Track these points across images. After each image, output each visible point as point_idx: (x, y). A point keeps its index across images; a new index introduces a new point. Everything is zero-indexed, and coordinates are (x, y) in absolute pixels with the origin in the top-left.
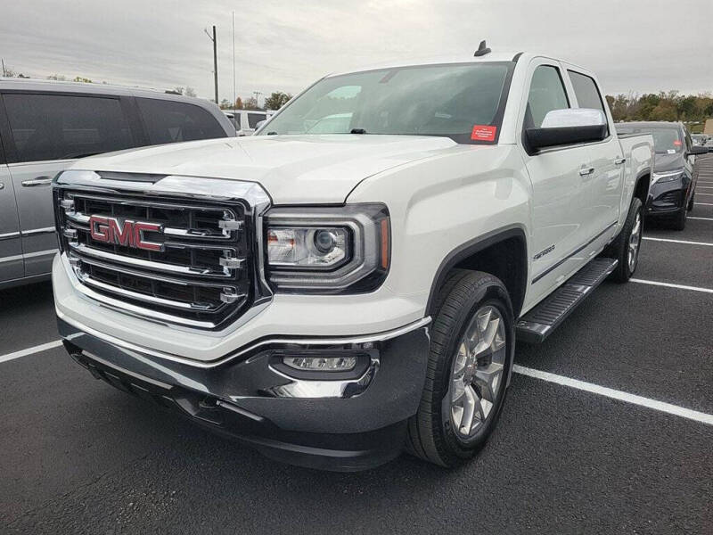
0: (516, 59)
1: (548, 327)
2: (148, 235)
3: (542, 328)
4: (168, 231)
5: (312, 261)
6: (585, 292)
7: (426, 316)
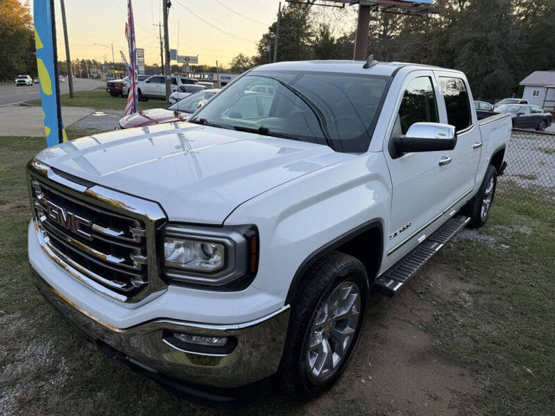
0: (394, 75)
1: (400, 284)
2: (83, 227)
3: (395, 284)
4: (95, 226)
5: (197, 264)
6: (437, 249)
7: (285, 305)
